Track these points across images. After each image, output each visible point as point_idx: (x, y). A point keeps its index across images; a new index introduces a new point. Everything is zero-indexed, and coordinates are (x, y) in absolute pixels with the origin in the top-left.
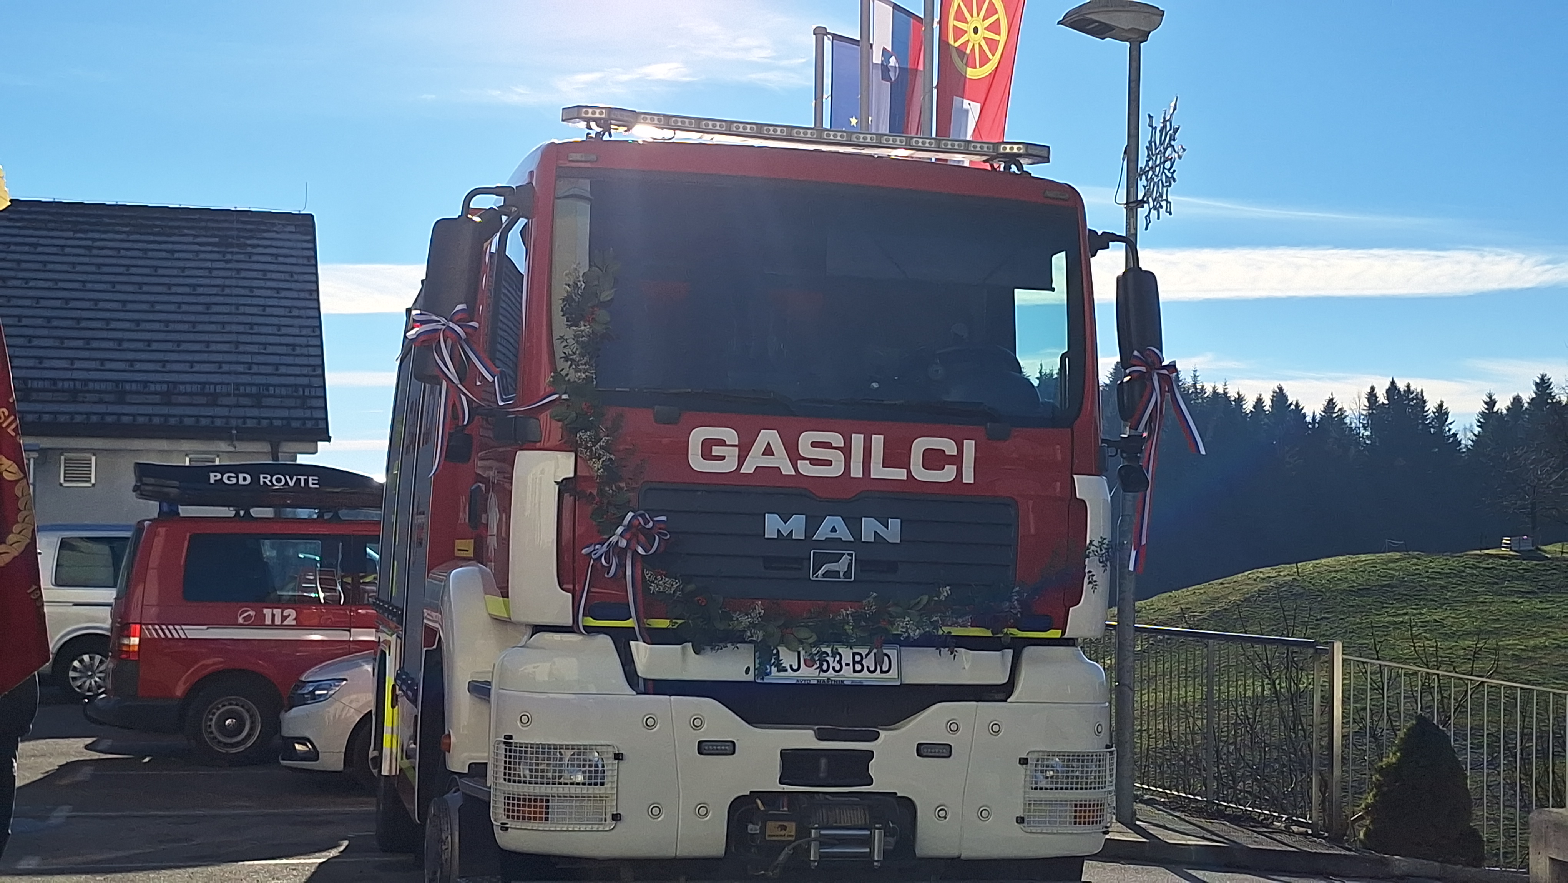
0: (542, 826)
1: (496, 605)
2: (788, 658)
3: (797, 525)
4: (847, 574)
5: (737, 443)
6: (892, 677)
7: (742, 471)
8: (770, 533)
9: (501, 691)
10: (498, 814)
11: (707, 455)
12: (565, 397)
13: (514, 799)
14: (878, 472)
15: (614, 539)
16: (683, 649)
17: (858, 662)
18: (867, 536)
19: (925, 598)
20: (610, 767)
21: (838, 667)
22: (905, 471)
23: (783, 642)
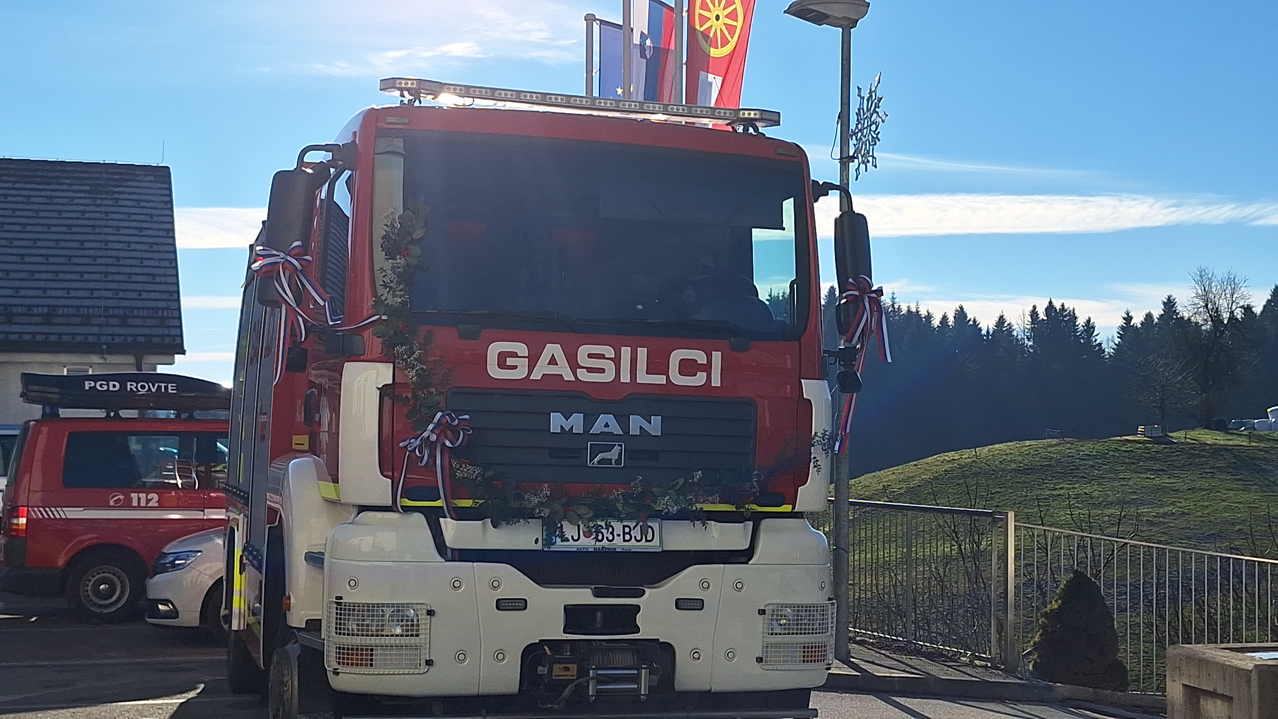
0: (368, 670)
1: (328, 489)
2: (570, 530)
3: (576, 422)
4: (618, 461)
5: (527, 355)
6: (654, 545)
7: (531, 378)
8: (554, 428)
9: (332, 560)
10: (331, 662)
11: (502, 364)
12: (384, 317)
13: (344, 649)
14: (643, 378)
15: (425, 434)
16: (484, 525)
17: (627, 533)
18: (634, 431)
19: (681, 481)
20: (423, 622)
21: (611, 538)
22: (665, 377)
23: (565, 517)
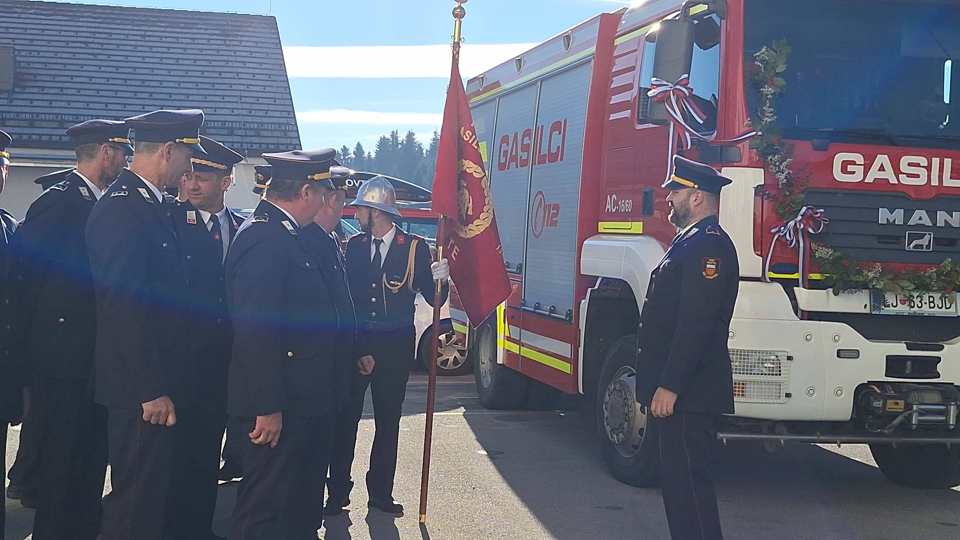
0: (742, 399)
2: (890, 299)
3: (898, 216)
4: (928, 247)
5: (863, 163)
6: (951, 312)
7: (866, 181)
8: (882, 220)
11: (844, 170)
12: (760, 133)
14: (948, 182)
15: (792, 223)
16: (827, 293)
17: (932, 302)
18: (940, 223)
20: (784, 365)
23: (888, 290)
